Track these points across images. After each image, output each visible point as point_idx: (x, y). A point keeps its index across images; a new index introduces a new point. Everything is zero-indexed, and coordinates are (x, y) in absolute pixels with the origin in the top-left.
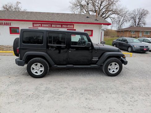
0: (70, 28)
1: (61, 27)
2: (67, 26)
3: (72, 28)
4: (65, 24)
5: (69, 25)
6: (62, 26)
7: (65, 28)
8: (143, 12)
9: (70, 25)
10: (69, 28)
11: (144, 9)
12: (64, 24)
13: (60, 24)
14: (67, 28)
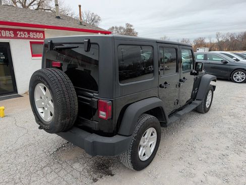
0: (37, 39)
1: (13, 36)
2: (29, 34)
3: (40, 39)
4: (24, 31)
5: (33, 31)
6: (16, 35)
7: (24, 38)
8: (93, 18)
9: (36, 32)
10: (34, 39)
11: (93, 13)
12: (20, 30)
13: (9, 30)
14: (29, 38)
